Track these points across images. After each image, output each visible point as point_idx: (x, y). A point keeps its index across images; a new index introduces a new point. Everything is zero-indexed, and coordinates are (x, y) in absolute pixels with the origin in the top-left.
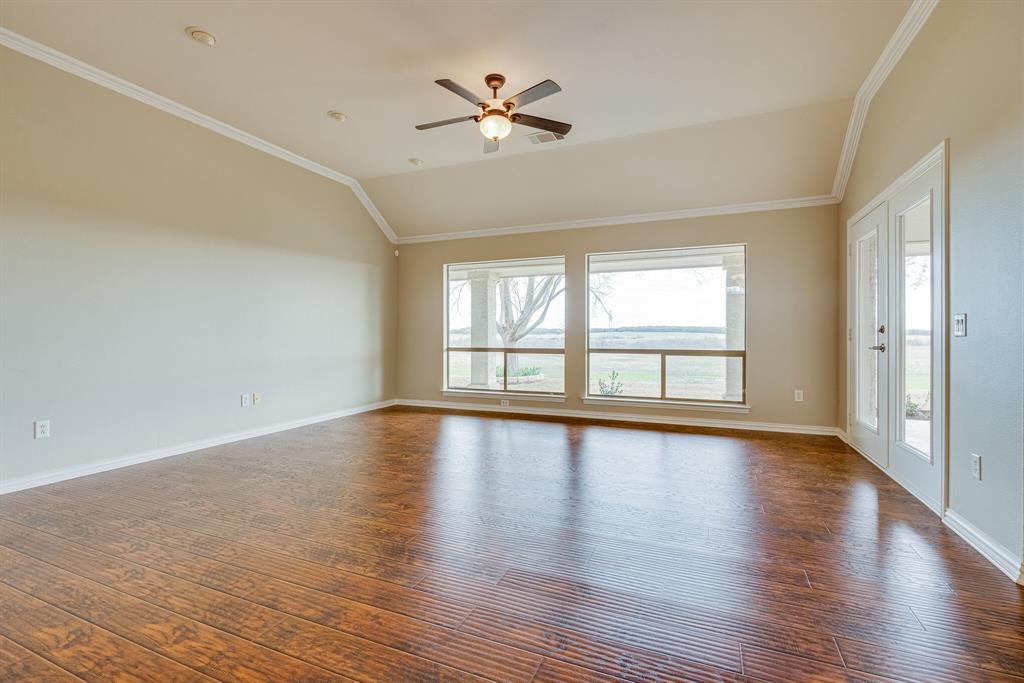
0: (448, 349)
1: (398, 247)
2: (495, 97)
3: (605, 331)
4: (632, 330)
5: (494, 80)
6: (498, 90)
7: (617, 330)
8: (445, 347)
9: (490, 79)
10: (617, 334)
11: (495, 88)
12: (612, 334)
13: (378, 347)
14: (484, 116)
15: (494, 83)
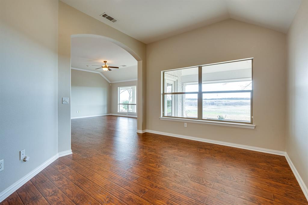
0: (119, 104)
1: (111, 84)
3: (216, 99)
4: (225, 99)
7: (220, 99)
8: (118, 103)
10: (221, 100)
12: (218, 100)
13: (106, 103)
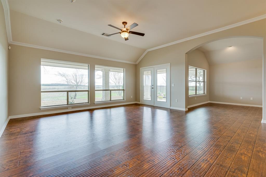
2: (125, 27)
5: (125, 23)
6: (125, 26)
9: (123, 23)
11: (125, 25)
14: (122, 32)
15: (125, 24)
